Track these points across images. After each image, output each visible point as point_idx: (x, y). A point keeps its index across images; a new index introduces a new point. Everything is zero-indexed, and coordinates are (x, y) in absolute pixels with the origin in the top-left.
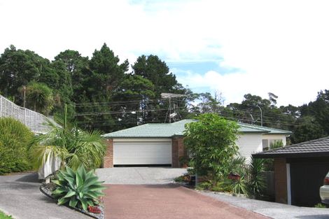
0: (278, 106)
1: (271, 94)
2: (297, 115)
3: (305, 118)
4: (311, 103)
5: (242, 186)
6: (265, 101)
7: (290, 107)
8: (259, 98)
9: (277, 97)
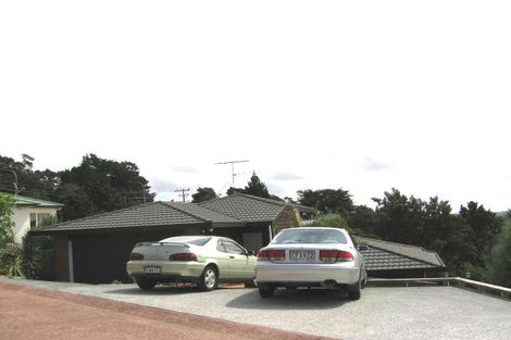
0: (34, 169)
1: (25, 156)
2: (56, 181)
3: (66, 186)
4: (74, 169)
5: (18, 268)
6: (18, 163)
7: (48, 172)
8: (11, 160)
9: (33, 159)
